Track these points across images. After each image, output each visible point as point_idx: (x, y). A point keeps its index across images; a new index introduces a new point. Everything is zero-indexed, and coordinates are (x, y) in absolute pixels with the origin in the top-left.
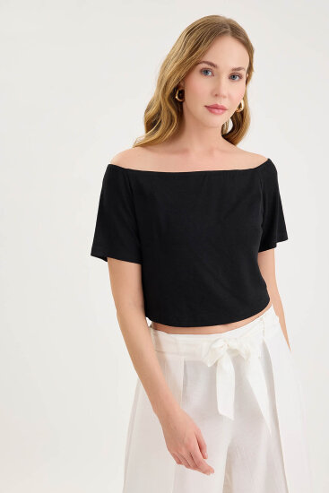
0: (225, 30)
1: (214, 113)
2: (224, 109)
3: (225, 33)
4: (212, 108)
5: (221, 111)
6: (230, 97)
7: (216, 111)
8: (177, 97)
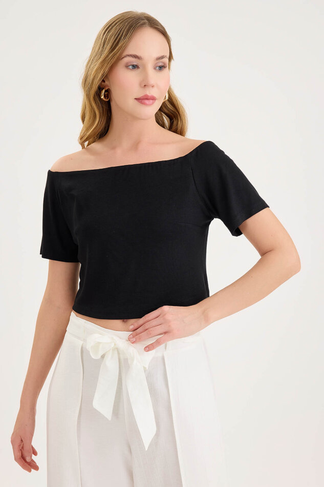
1: (144, 104)
2: (153, 99)
4: (141, 100)
5: (151, 101)
7: (147, 102)
8: (102, 97)
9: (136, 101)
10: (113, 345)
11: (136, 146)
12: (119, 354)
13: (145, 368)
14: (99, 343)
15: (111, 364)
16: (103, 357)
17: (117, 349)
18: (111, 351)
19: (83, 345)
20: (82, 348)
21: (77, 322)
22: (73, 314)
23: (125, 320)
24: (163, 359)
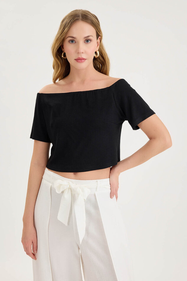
0: (77, 18)
1: (80, 62)
3: (77, 19)
4: (77, 60)
6: (86, 52)
8: (63, 56)
9: (75, 60)
10: (68, 186)
11: (83, 82)
12: (71, 191)
13: (84, 199)
14: (61, 185)
15: (67, 196)
16: (63, 192)
17: (71, 189)
18: (67, 189)
19: (51, 186)
20: (51, 187)
21: (49, 173)
22: (47, 169)
23: (75, 173)
24: (95, 195)
